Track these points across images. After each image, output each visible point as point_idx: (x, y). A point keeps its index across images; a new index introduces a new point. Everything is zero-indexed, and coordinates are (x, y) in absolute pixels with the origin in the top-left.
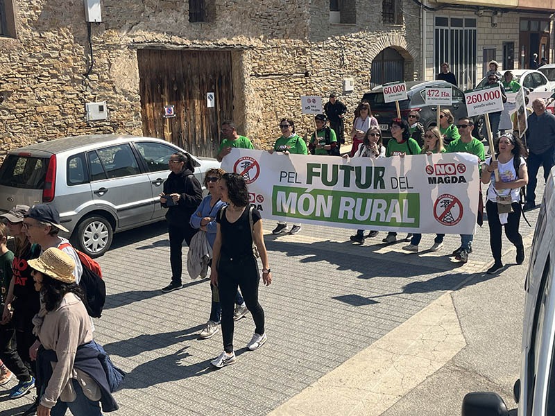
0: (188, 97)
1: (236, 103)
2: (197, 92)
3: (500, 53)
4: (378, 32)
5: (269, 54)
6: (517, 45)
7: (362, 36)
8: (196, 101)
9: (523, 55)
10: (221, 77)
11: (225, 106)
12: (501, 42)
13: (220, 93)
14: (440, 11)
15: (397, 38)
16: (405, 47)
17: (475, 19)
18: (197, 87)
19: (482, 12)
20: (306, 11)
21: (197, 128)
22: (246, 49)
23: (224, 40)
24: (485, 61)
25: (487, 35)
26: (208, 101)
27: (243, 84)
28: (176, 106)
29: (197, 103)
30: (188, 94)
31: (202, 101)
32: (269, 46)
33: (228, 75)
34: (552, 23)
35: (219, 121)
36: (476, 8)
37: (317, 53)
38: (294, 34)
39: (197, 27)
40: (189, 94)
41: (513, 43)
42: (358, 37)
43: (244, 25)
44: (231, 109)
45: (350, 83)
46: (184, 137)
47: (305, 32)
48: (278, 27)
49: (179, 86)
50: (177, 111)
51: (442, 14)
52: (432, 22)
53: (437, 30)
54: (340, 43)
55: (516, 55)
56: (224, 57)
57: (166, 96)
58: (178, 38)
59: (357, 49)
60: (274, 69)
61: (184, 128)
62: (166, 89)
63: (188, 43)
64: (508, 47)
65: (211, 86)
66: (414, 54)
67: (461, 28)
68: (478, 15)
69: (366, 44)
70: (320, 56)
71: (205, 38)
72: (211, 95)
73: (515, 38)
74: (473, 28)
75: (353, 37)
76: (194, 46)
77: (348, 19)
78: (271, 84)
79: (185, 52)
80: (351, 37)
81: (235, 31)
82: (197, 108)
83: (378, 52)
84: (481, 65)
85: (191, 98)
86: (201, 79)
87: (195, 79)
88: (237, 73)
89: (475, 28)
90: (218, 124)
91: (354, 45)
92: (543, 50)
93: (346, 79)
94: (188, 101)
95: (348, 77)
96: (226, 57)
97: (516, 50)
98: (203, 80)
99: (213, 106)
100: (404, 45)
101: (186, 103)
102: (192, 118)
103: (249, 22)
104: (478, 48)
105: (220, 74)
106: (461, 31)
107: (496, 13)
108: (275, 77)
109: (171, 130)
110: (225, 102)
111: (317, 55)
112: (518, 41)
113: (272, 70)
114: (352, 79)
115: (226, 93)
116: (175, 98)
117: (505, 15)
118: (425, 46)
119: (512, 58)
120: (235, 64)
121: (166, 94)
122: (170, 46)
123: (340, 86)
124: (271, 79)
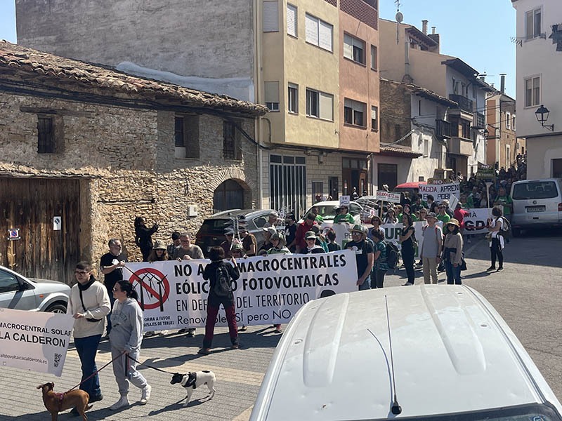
0: (34, 220)
1: (83, 226)
2: (44, 216)
3: (326, 186)
4: (220, 167)
5: (116, 183)
6: (340, 179)
7: (205, 169)
8: (42, 224)
9: (346, 187)
10: (68, 202)
11: (71, 230)
12: (327, 177)
13: (67, 218)
14: (274, 150)
15: (236, 172)
16: (244, 179)
17: (304, 158)
18: (44, 212)
19: (310, 152)
20: (153, 147)
21: (42, 249)
22: (94, 178)
23: (72, 170)
24: (314, 192)
25: (314, 171)
26: (55, 224)
27: (89, 210)
28: (22, 229)
29: (43, 227)
30: (34, 218)
31: (48, 225)
32: (116, 176)
33: (76, 200)
34: (369, 162)
35: (65, 243)
36: (305, 148)
37: (163, 182)
38: (141, 166)
39: (45, 158)
40: (36, 218)
41: (337, 178)
42: (201, 170)
43: (92, 156)
44: (77, 231)
45: (194, 209)
46: (28, 258)
47: (151, 164)
48: (125, 160)
49: (26, 210)
50: (22, 234)
51: (276, 153)
52: (267, 159)
53: (272, 166)
54: (185, 175)
55: (340, 188)
56: (72, 185)
57: (11, 220)
58: (25, 168)
59: (201, 180)
60: (121, 196)
61: (28, 249)
62: (11, 212)
63: (36, 172)
64: (333, 181)
65: (58, 211)
66: (252, 186)
67: (293, 165)
68: (307, 154)
69: (208, 175)
70: (166, 186)
71: (52, 168)
72: (58, 219)
73: (339, 174)
74: (303, 165)
75: (197, 170)
76: (41, 174)
77: (193, 155)
78: (118, 209)
79: (33, 180)
80: (195, 170)
81: (84, 162)
82: (43, 230)
83: (219, 183)
84: (311, 196)
85: (37, 221)
86: (48, 204)
87: (43, 205)
88: (85, 200)
89: (304, 165)
90: (64, 246)
91: (197, 177)
92: (362, 184)
93: (190, 206)
94: (34, 225)
95: (192, 204)
96: (74, 185)
97: (340, 184)
98: (50, 205)
99: (60, 229)
100: (243, 177)
101: (32, 226)
102: (37, 240)
103: (97, 154)
104: (307, 181)
105: (68, 200)
106: (293, 167)
107: (322, 153)
108: (122, 203)
109: (15, 251)
110: (71, 225)
111: (162, 185)
112: (341, 176)
113: (119, 197)
114: (196, 205)
115: (74, 217)
116: (21, 222)
117: (329, 155)
118: (261, 179)
119: (337, 190)
120: (83, 191)
121: (12, 218)
122: (18, 174)
123: (185, 212)
124: (118, 204)
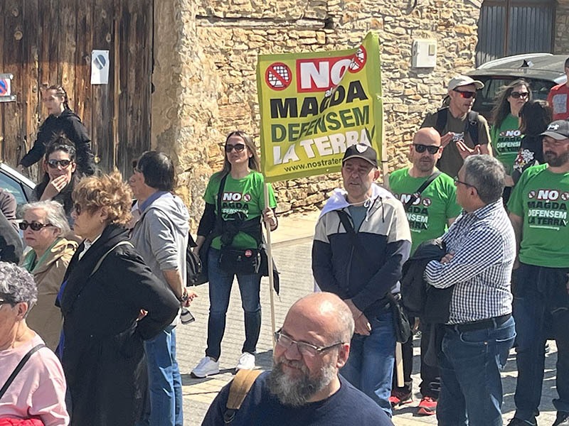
0: (46, 55)
1: (159, 78)
2: (70, 46)
8: (66, 66)
10: (127, 16)
13: (124, 54)
18: (70, 37)
26: (95, 68)
28: (18, 76)
29: (68, 72)
30: (47, 49)
31: (80, 69)
33: (145, 11)
35: (116, 117)
40: (51, 51)
44: (147, 90)
45: (428, 50)
49: (28, 30)
50: (20, 89)
60: (254, 5)
61: (31, 127)
65: (104, 36)
72: (101, 57)
78: (244, 39)
82: (68, 84)
85: (54, 57)
86: (81, 17)
87: (68, 17)
88: (167, 10)
90: (115, 125)
93: (419, 40)
94: (46, 67)
95: (424, 35)
98: (85, 19)
99: (106, 81)
101: (41, 72)
105: (126, 10)
108: (253, 23)
110: (133, 74)
113: (249, 7)
114: (433, 40)
115: (139, 53)
116: (16, 59)
123: (404, 56)
124: (244, 27)
